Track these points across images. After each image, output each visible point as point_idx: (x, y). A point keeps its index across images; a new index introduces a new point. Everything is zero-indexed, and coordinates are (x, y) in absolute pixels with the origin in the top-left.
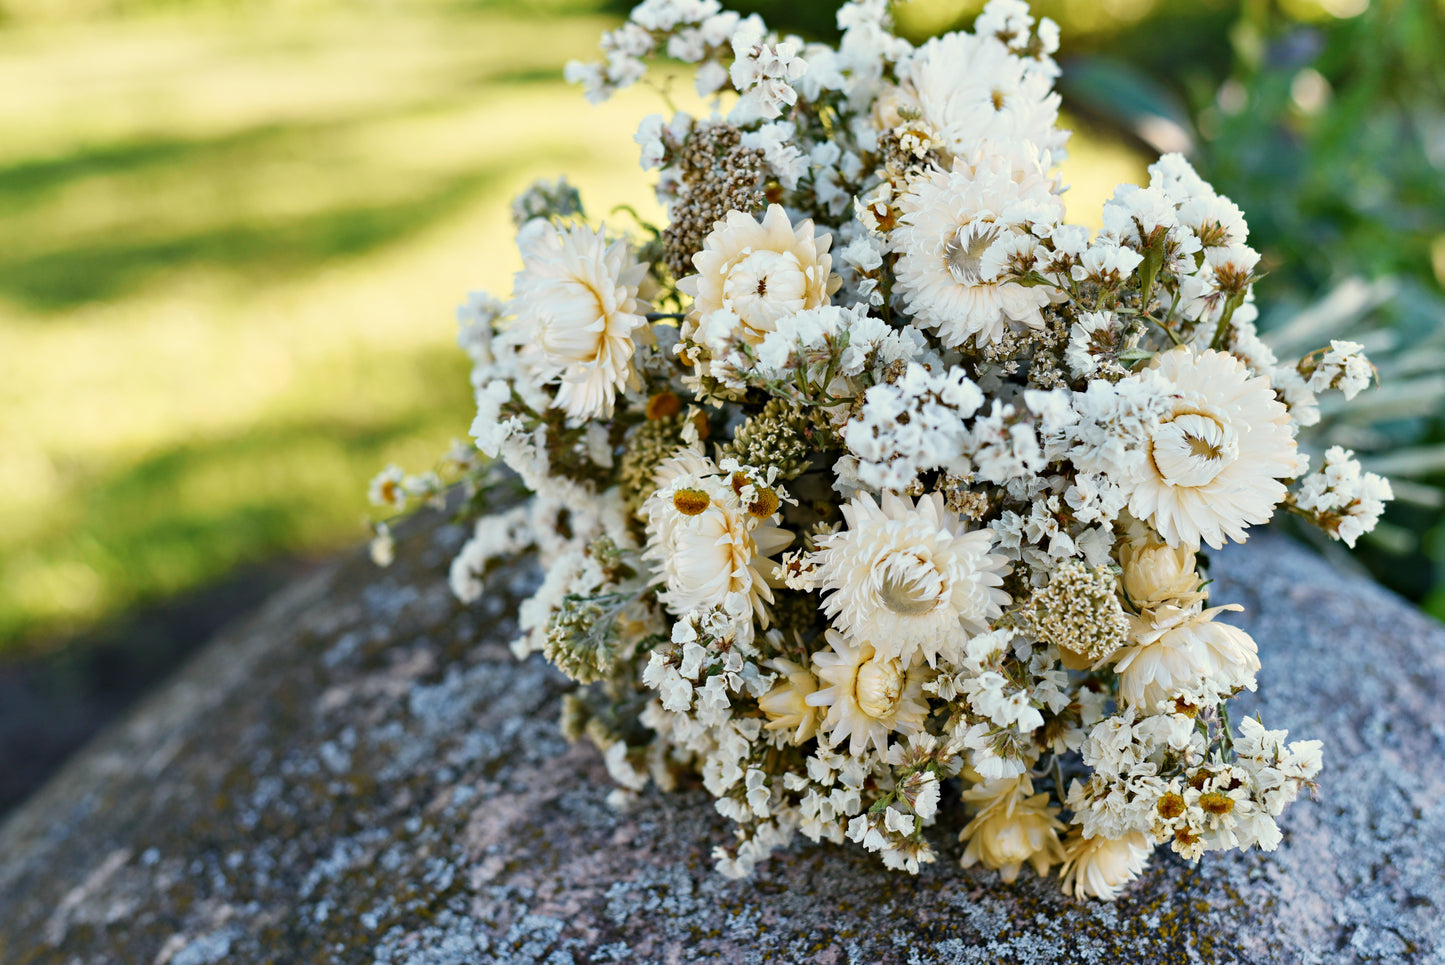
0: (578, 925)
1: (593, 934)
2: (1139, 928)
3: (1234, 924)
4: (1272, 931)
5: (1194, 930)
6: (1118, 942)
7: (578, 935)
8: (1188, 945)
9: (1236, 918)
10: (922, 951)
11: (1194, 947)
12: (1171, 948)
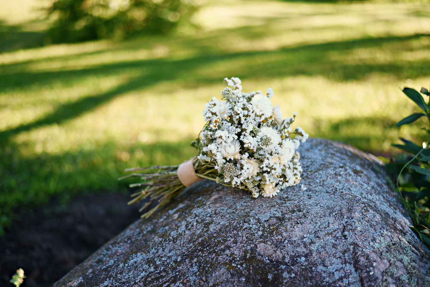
0: (213, 212)
1: (214, 213)
2: (269, 228)
3: (283, 231)
4: (290, 234)
5: (277, 230)
6: (265, 229)
7: (212, 213)
8: (274, 232)
9: (284, 231)
10: (243, 224)
11: (275, 232)
12: (272, 232)
